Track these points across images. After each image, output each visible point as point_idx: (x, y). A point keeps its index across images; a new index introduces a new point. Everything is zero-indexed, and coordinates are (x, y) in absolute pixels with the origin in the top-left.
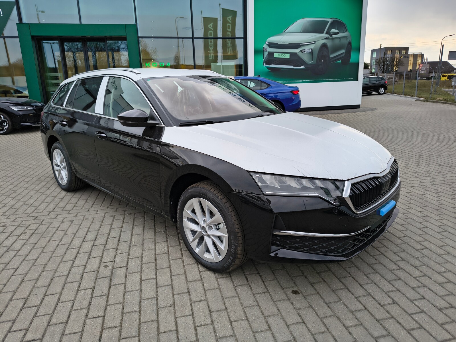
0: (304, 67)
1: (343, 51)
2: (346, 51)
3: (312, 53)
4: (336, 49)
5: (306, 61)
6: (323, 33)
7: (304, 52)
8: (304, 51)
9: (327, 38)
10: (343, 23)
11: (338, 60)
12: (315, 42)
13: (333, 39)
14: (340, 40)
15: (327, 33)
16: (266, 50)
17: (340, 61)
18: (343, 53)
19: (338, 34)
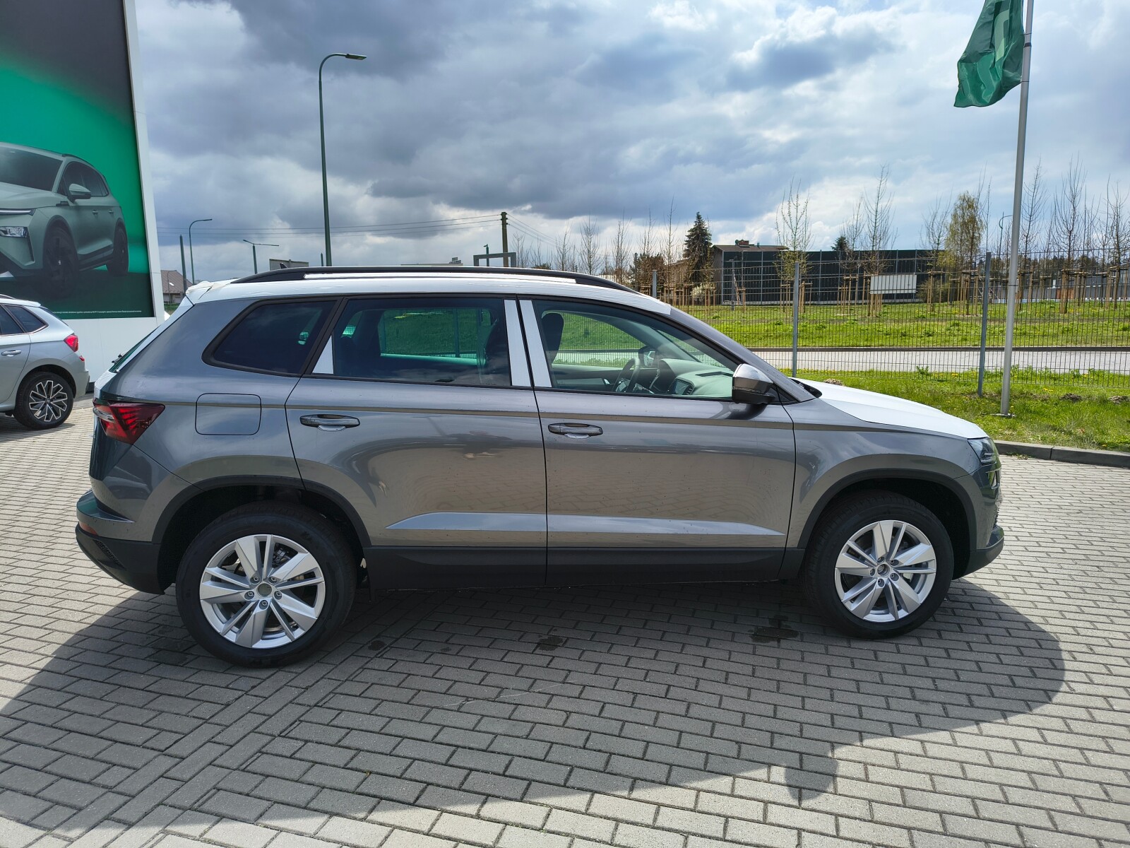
0: (12, 276)
1: (108, 242)
2: (114, 244)
3: (26, 238)
4: (91, 235)
5: (13, 258)
6: (49, 188)
7: (3, 234)
8: (5, 232)
9: (62, 205)
10: (98, 174)
11: (100, 262)
12: (32, 212)
13: (78, 208)
14: (97, 213)
15: (62, 191)
17: (104, 267)
18: (108, 248)
19: (89, 198)
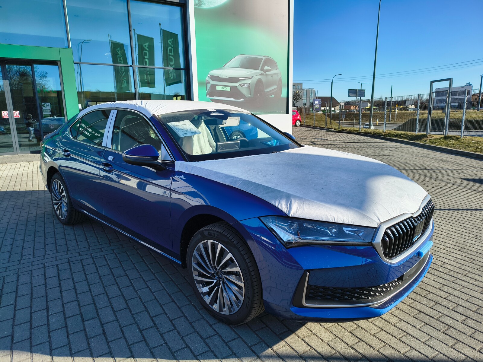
0: (243, 100)
1: (275, 87)
2: (277, 87)
3: (249, 87)
4: (269, 84)
5: (245, 94)
6: (258, 69)
8: (243, 85)
9: (261, 74)
10: (274, 61)
11: (271, 94)
12: (252, 78)
13: (266, 75)
14: (273, 76)
15: (261, 70)
16: (209, 83)
17: (273, 96)
18: (275, 89)
19: (270, 71)
